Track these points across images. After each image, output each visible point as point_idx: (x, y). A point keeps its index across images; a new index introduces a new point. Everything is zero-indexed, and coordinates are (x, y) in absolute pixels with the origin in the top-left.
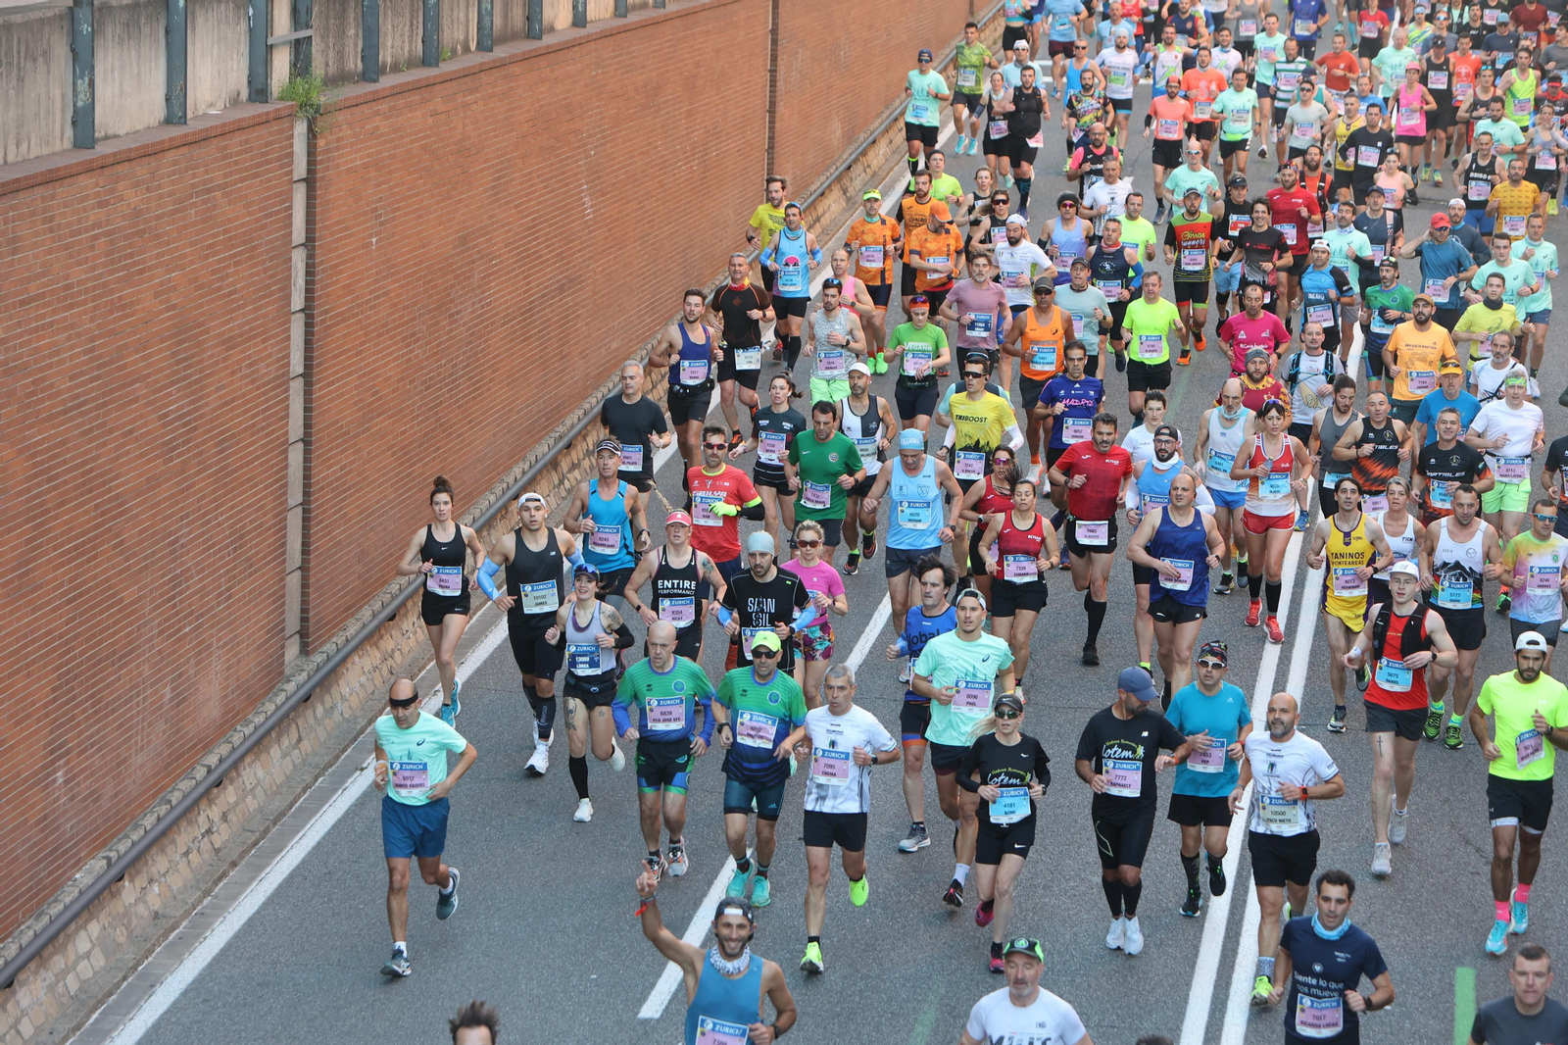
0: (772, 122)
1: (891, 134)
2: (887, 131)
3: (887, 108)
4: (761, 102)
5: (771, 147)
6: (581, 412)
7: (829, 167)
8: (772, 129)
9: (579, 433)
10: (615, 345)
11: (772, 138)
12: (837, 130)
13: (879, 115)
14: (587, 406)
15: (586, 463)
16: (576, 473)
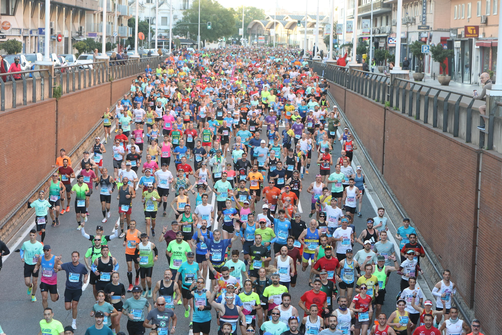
0: (57, 136)
1: (90, 139)
2: (88, 138)
3: (88, 131)
4: (53, 131)
5: (57, 143)
6: (5, 219)
7: (73, 148)
8: (57, 138)
9: (5, 225)
10: (14, 200)
11: (57, 141)
12: (75, 138)
13: (86, 134)
14: (7, 217)
15: (7, 233)
16: (4, 236)
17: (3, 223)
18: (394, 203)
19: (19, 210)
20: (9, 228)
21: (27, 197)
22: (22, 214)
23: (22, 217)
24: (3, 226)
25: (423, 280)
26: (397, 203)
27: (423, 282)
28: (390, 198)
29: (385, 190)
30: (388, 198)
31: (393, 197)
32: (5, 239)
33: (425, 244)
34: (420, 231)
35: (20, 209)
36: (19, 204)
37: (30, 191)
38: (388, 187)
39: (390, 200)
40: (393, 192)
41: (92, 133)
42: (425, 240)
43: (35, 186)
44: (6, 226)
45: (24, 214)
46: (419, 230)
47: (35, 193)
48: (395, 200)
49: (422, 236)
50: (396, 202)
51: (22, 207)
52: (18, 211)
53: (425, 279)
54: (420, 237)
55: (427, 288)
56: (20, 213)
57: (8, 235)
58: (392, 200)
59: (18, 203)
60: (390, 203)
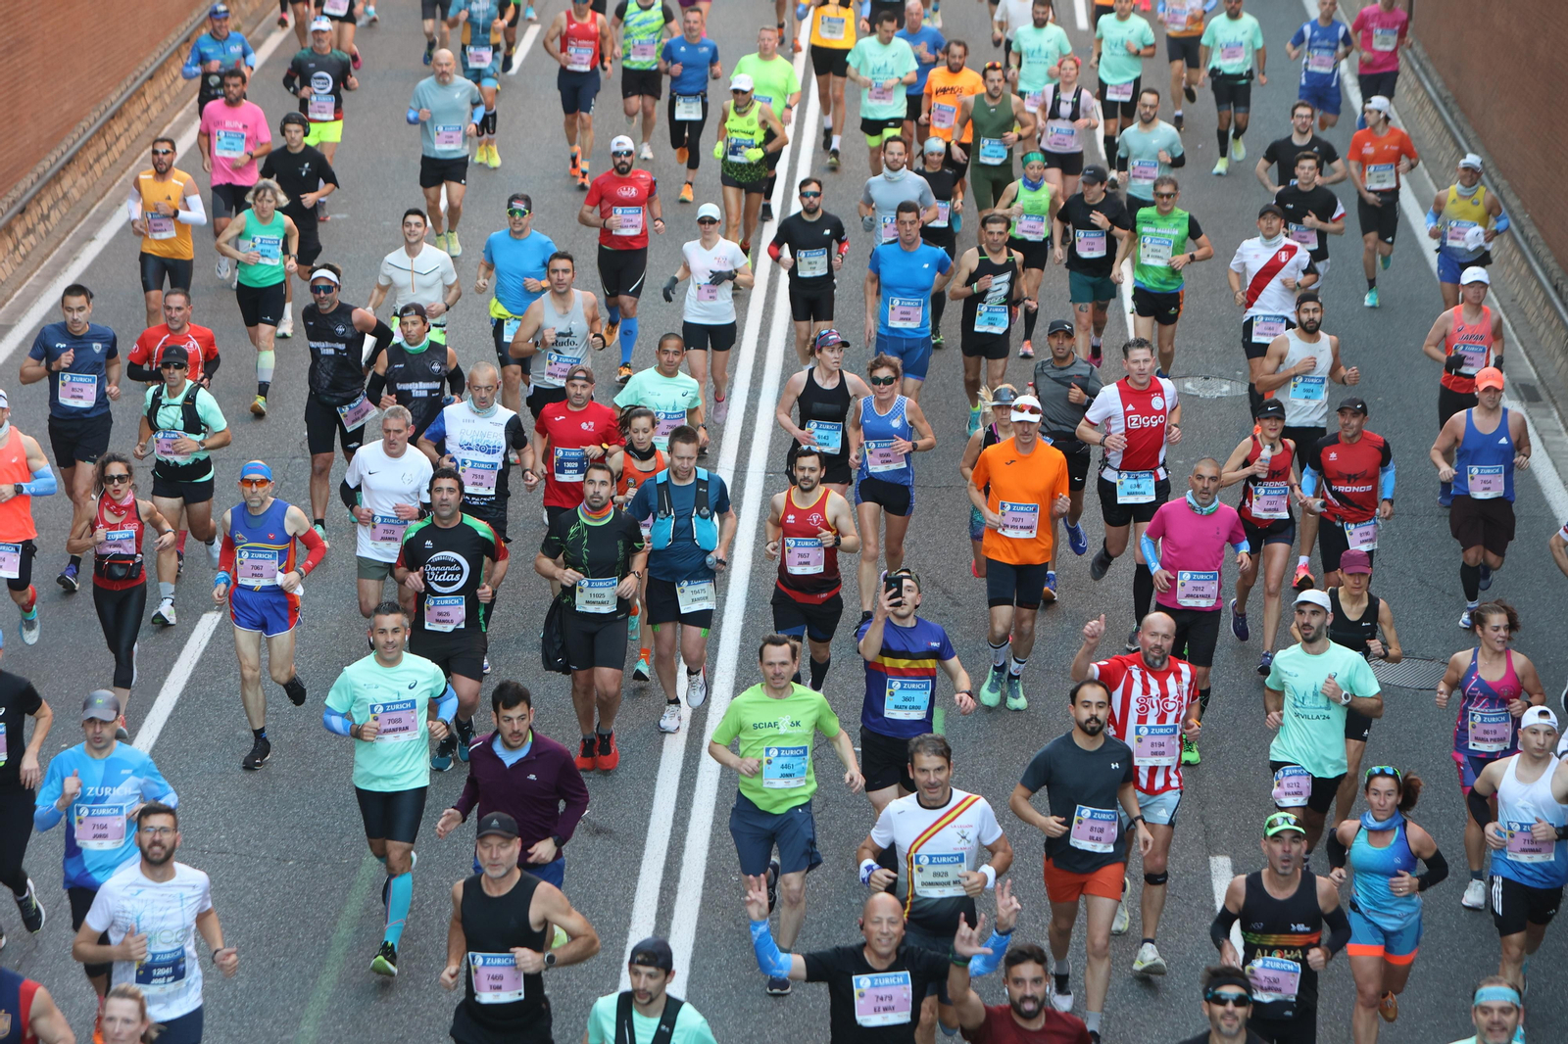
6: (34, 177)
9: (33, 197)
10: (67, 107)
14: (40, 170)
15: (41, 228)
16: (31, 238)
17: (26, 191)
18: (1447, 127)
19: (86, 145)
20: (49, 209)
21: (113, 98)
22: (97, 160)
23: (97, 168)
24: (29, 201)
25: (1546, 406)
26: (1459, 127)
27: (1544, 411)
28: (1436, 107)
29: (1418, 79)
30: (1429, 108)
31: (1445, 105)
32: (34, 248)
33: (1557, 274)
34: (1540, 228)
35: (90, 139)
36: (84, 124)
37: (124, 78)
38: (1430, 68)
39: (1433, 116)
40: (1447, 85)
42: (1556, 261)
44: (39, 202)
45: (105, 160)
46: (1536, 224)
47: (142, 85)
48: (1451, 115)
49: (1548, 244)
50: (1455, 122)
51: (97, 132)
52: (81, 149)
53: (1554, 403)
54: (1540, 248)
55: (1559, 432)
56: (90, 156)
57: (47, 232)
58: (1440, 115)
59: (81, 119)
60: (1432, 127)
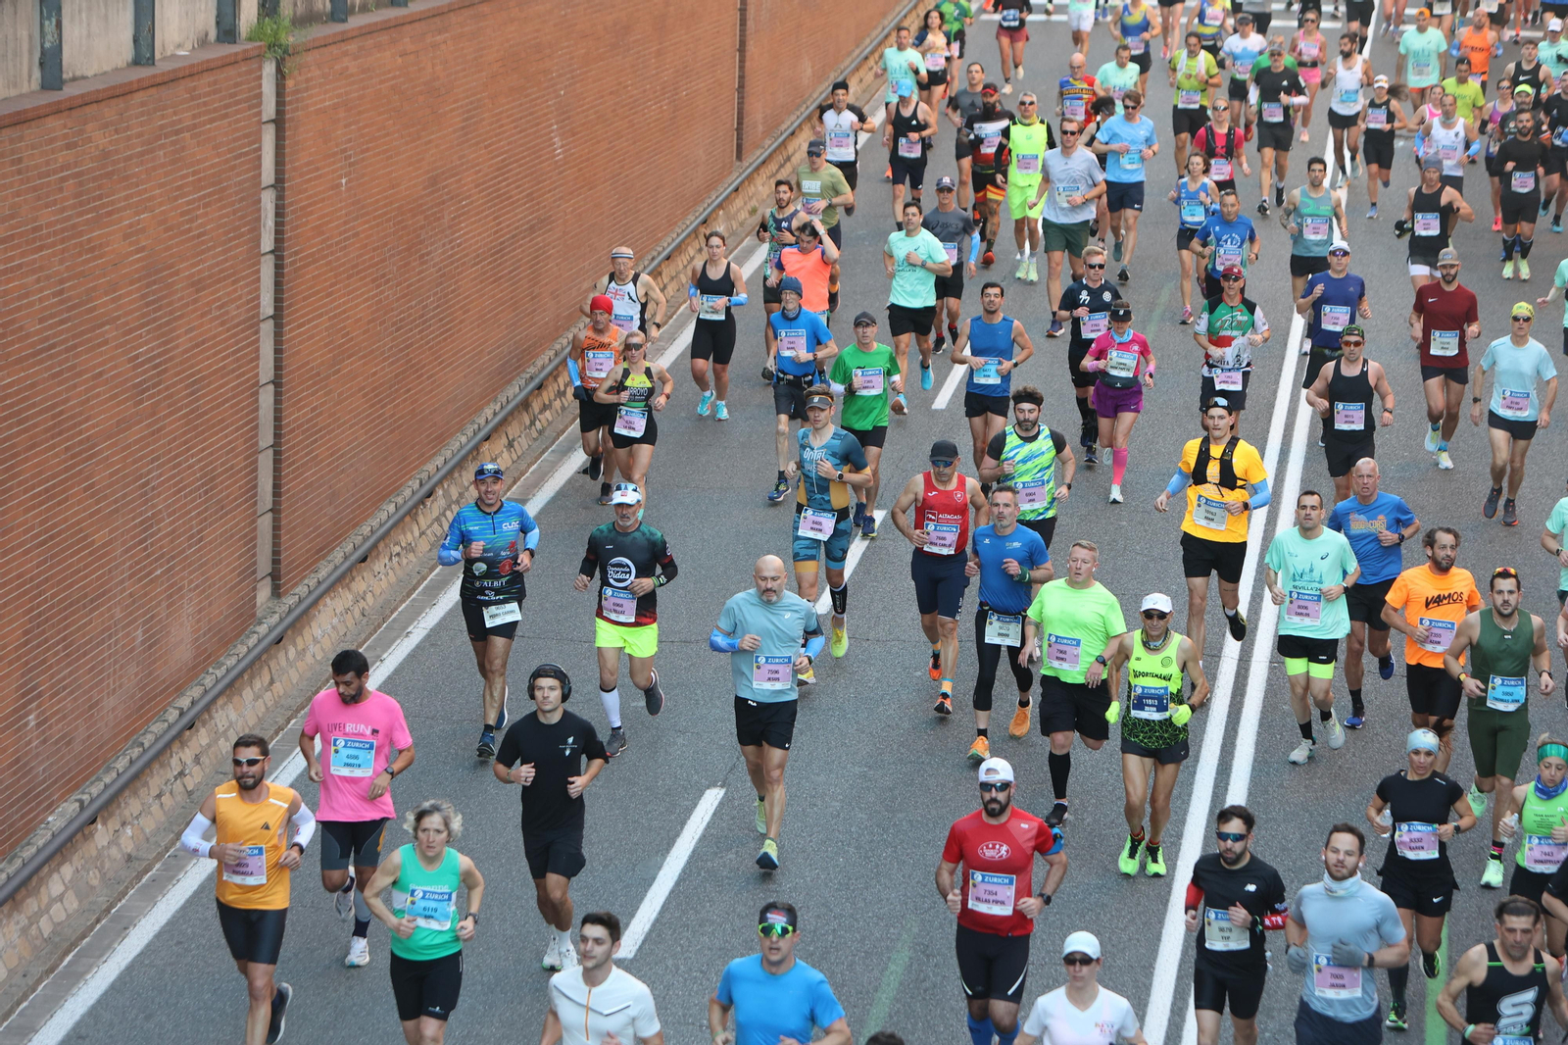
0: (742, 61)
1: (862, 73)
2: (857, 69)
3: (857, 46)
4: (730, 41)
5: (741, 86)
6: (552, 353)
7: (800, 106)
8: (742, 68)
9: (550, 374)
11: (742, 77)
12: (807, 69)
13: (849, 54)
15: (557, 404)
16: (548, 414)
17: (543, 367)
24: (546, 378)
32: (550, 423)
41: (872, 52)
43: (660, 239)
44: (556, 379)
47: (659, 265)
57: (563, 408)
